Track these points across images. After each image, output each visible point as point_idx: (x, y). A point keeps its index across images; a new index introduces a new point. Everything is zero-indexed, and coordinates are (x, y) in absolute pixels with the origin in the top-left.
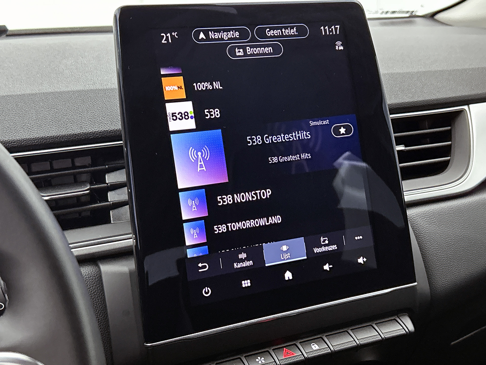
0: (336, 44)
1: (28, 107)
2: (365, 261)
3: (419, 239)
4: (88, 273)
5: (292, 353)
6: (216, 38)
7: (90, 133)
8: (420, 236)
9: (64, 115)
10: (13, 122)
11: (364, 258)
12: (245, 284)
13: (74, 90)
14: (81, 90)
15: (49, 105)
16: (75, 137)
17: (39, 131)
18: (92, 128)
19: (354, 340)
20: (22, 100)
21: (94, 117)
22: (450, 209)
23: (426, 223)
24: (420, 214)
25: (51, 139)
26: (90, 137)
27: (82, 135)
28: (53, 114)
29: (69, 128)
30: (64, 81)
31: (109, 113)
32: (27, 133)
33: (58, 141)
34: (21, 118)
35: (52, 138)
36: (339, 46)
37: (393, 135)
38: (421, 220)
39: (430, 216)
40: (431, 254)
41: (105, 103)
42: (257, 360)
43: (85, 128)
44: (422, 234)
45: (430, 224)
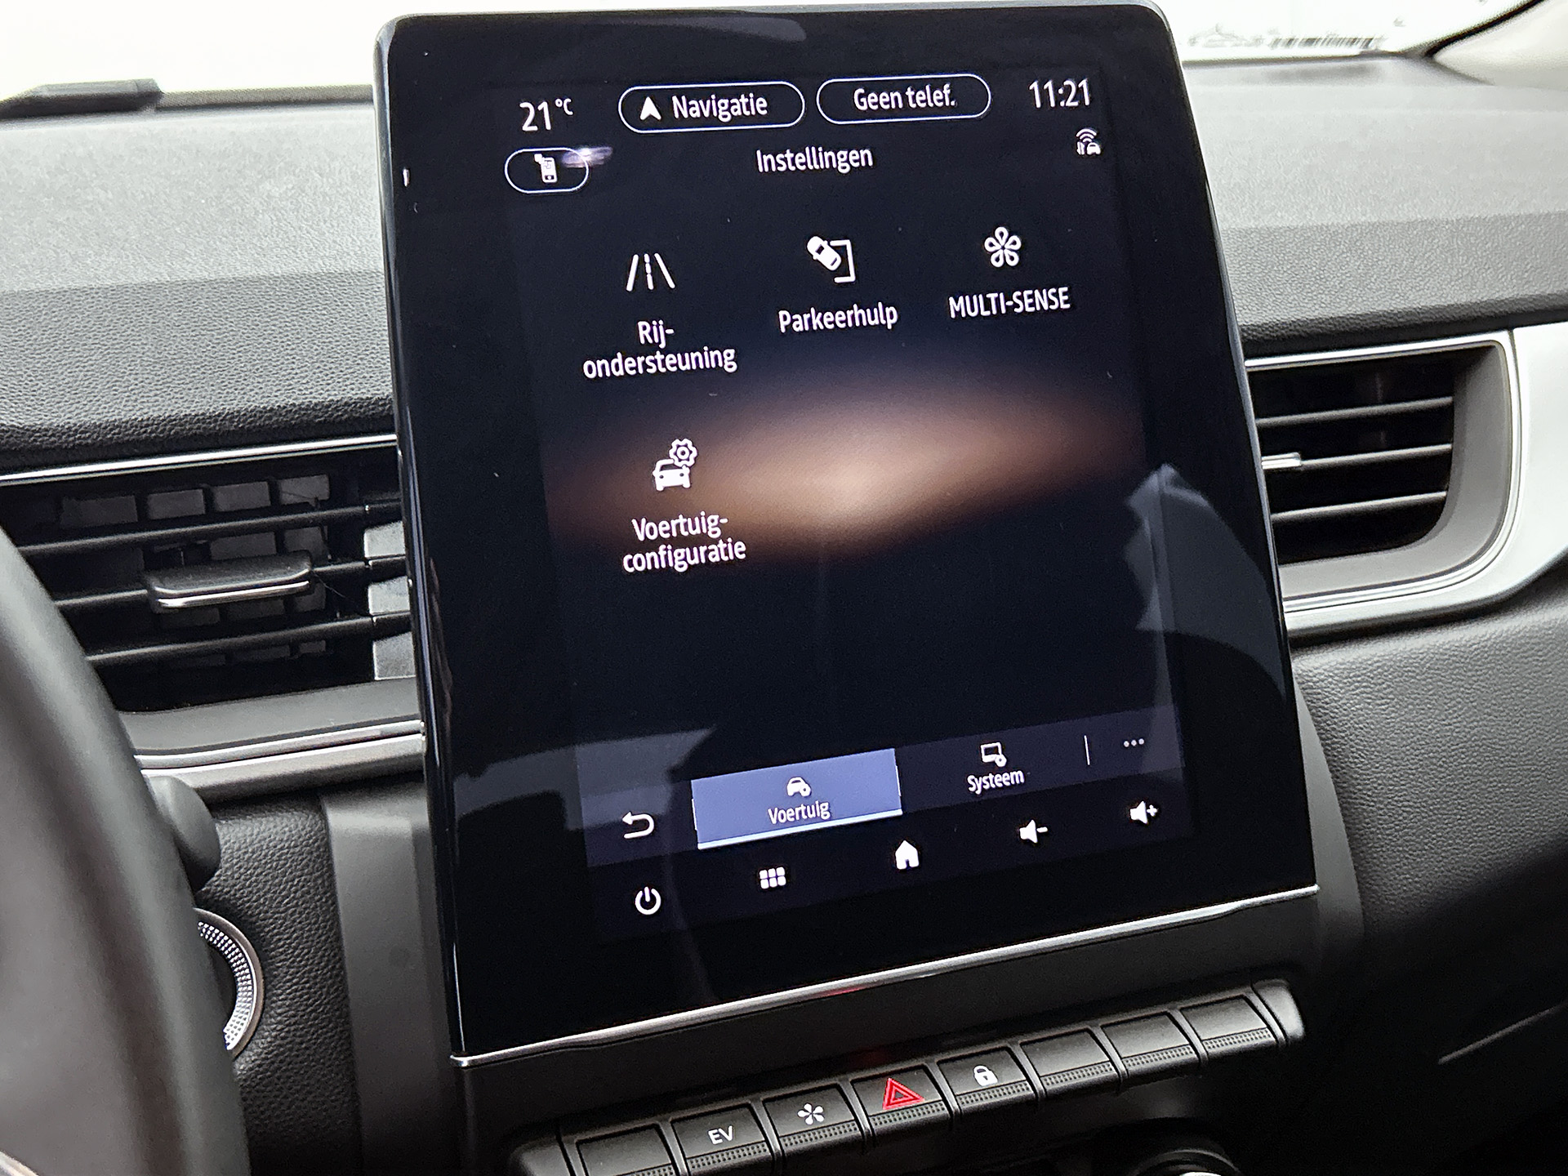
0: (1078, 135)
1: (134, 326)
2: (1152, 815)
3: (1334, 749)
4: (288, 834)
5: (915, 1095)
6: (693, 115)
7: (316, 405)
8: (1336, 738)
9: (242, 349)
10: (86, 369)
11: (1151, 806)
12: (768, 879)
13: (276, 275)
14: (297, 275)
15: (196, 319)
16: (270, 418)
17: (162, 397)
18: (322, 391)
19: (1111, 1060)
20: (117, 305)
21: (329, 357)
22: (1437, 656)
23: (1358, 698)
24: (1338, 669)
25: (196, 423)
26: (316, 417)
27: (291, 410)
28: (208, 345)
29: (251, 390)
30: (251, 246)
31: (378, 345)
32: (124, 403)
33: (217, 428)
34: (110, 358)
35: (198, 420)
36: (1087, 144)
37: (1254, 423)
38: (1341, 688)
39: (1372, 675)
40: (1369, 796)
41: (366, 315)
42: (802, 1114)
43: (300, 390)
44: (1344, 731)
45: (1369, 701)
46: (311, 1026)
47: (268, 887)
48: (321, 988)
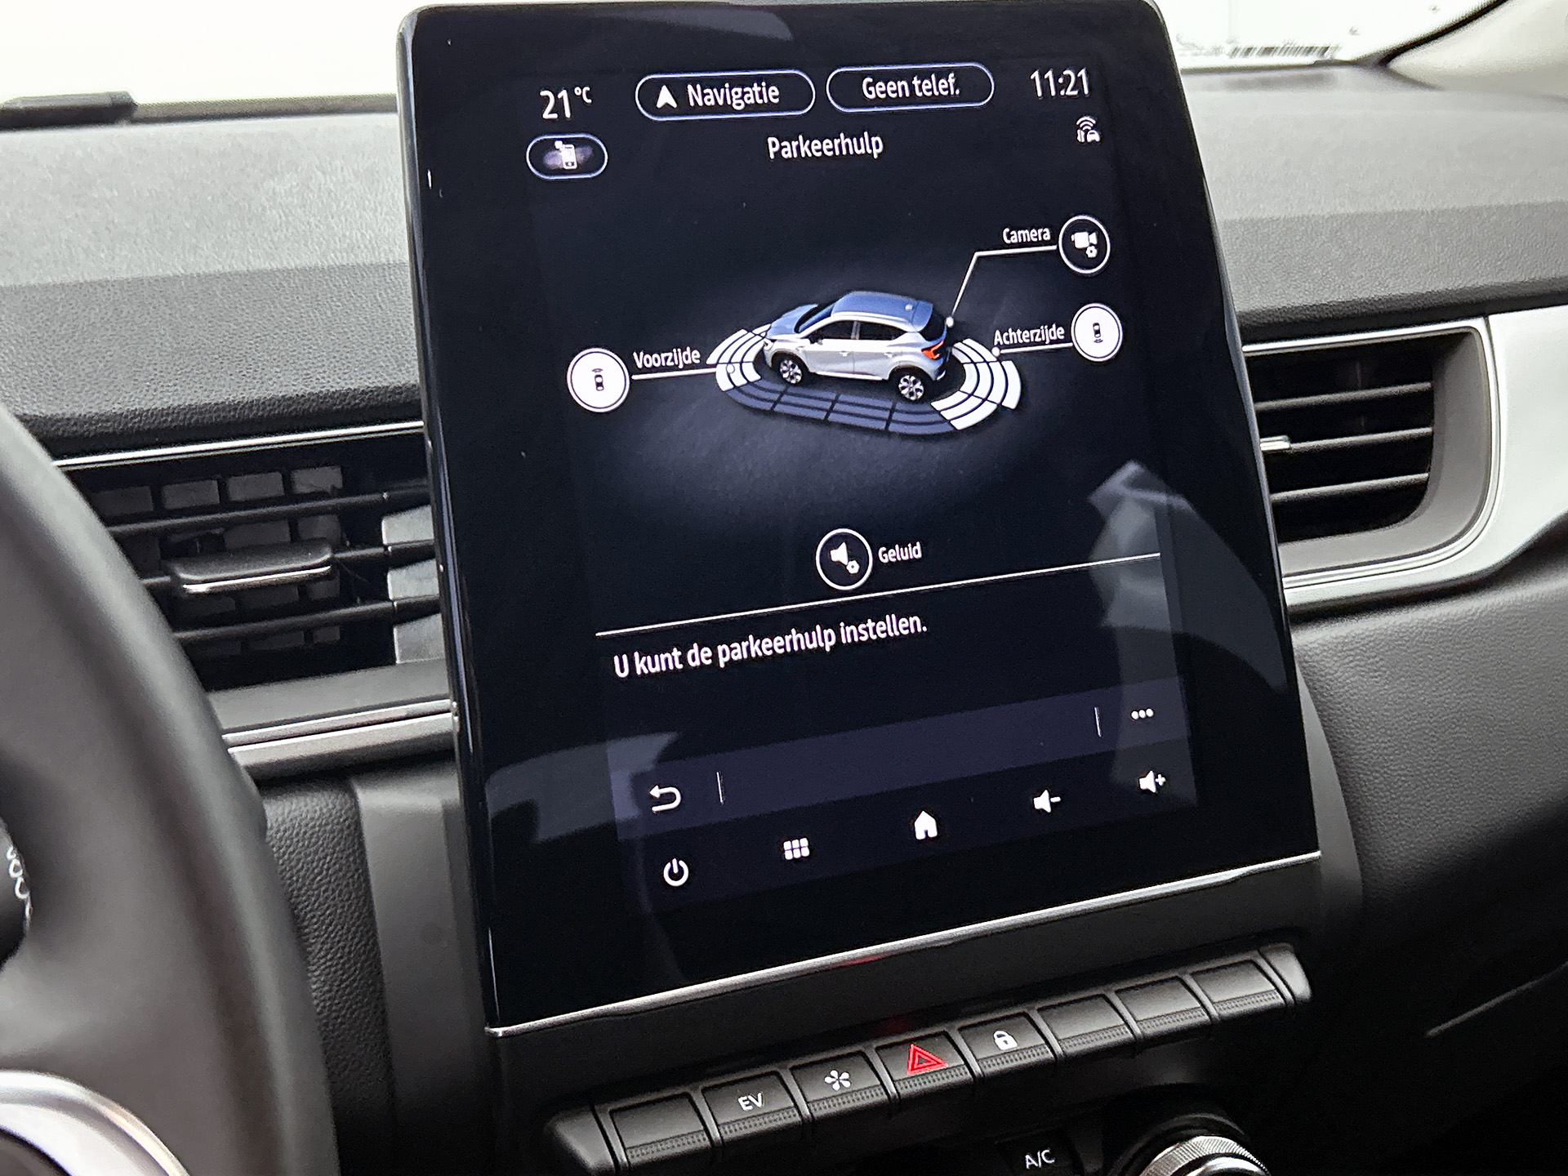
0: (1078, 123)
2: (1161, 784)
3: (1330, 720)
4: (318, 813)
5: (936, 1059)
6: (708, 104)
7: (334, 393)
8: (1332, 709)
9: (258, 339)
10: (105, 360)
11: (1159, 776)
12: (792, 849)
13: (289, 268)
14: (310, 268)
15: (213, 311)
16: (289, 406)
17: (182, 387)
18: (339, 380)
19: (1126, 1023)
20: (134, 297)
21: (345, 347)
22: (1426, 630)
23: (1352, 670)
24: (1333, 643)
25: (215, 412)
26: (335, 405)
27: (309, 399)
28: (225, 336)
29: (270, 379)
30: (262, 240)
32: (144, 393)
33: (237, 417)
35: (218, 409)
36: (1086, 131)
37: (1252, 408)
38: (1336, 662)
39: (1365, 650)
40: (1365, 765)
42: (828, 1080)
43: (318, 379)
44: (1340, 703)
45: (1362, 673)
46: (346, 1001)
47: (300, 865)
48: (355, 964)
